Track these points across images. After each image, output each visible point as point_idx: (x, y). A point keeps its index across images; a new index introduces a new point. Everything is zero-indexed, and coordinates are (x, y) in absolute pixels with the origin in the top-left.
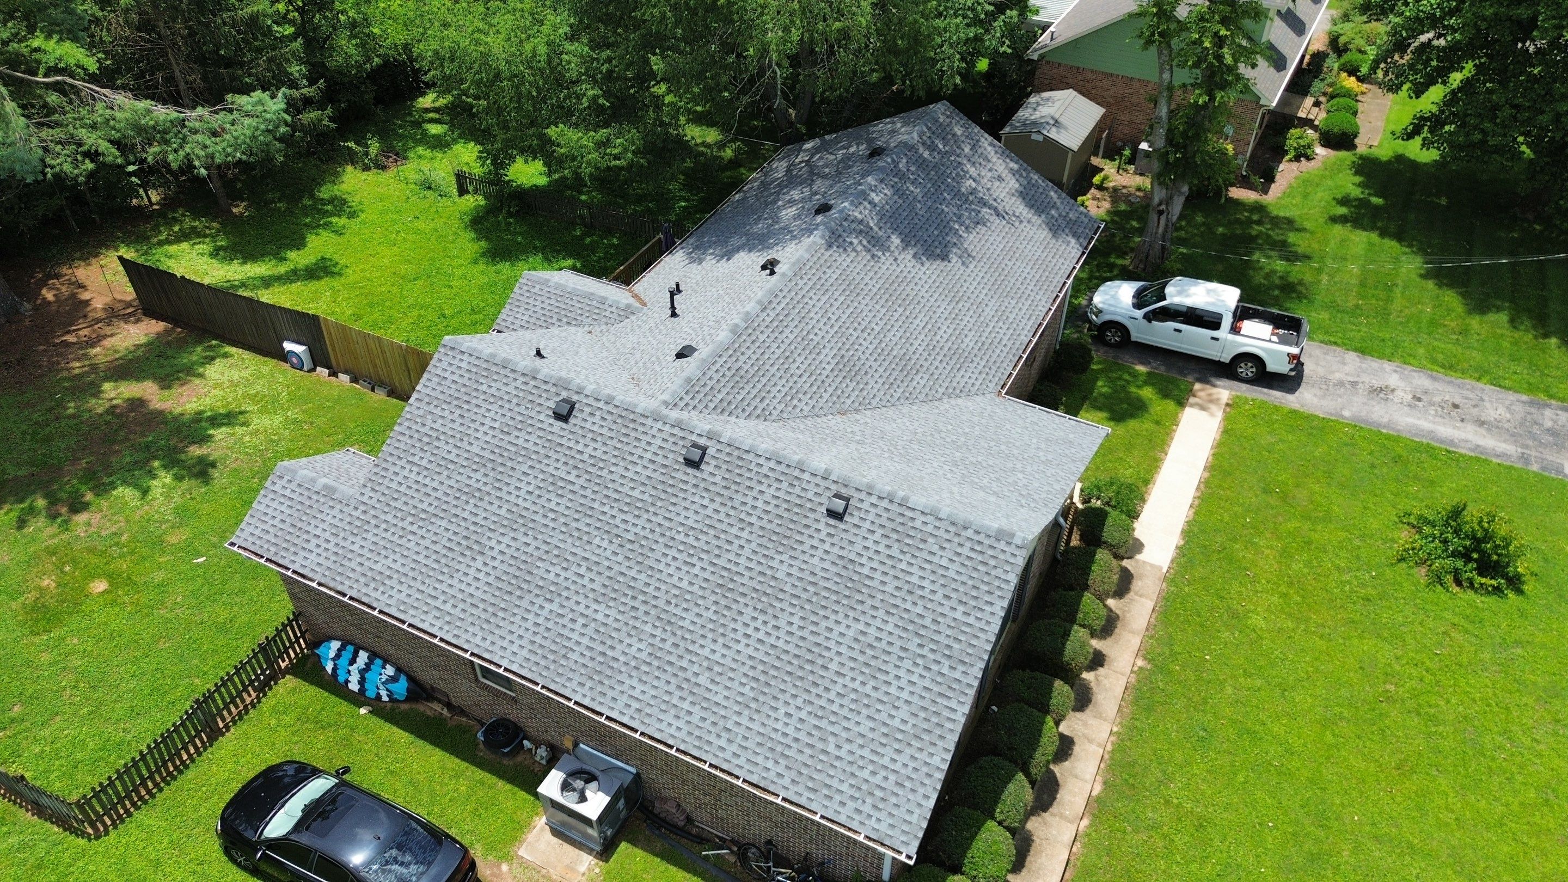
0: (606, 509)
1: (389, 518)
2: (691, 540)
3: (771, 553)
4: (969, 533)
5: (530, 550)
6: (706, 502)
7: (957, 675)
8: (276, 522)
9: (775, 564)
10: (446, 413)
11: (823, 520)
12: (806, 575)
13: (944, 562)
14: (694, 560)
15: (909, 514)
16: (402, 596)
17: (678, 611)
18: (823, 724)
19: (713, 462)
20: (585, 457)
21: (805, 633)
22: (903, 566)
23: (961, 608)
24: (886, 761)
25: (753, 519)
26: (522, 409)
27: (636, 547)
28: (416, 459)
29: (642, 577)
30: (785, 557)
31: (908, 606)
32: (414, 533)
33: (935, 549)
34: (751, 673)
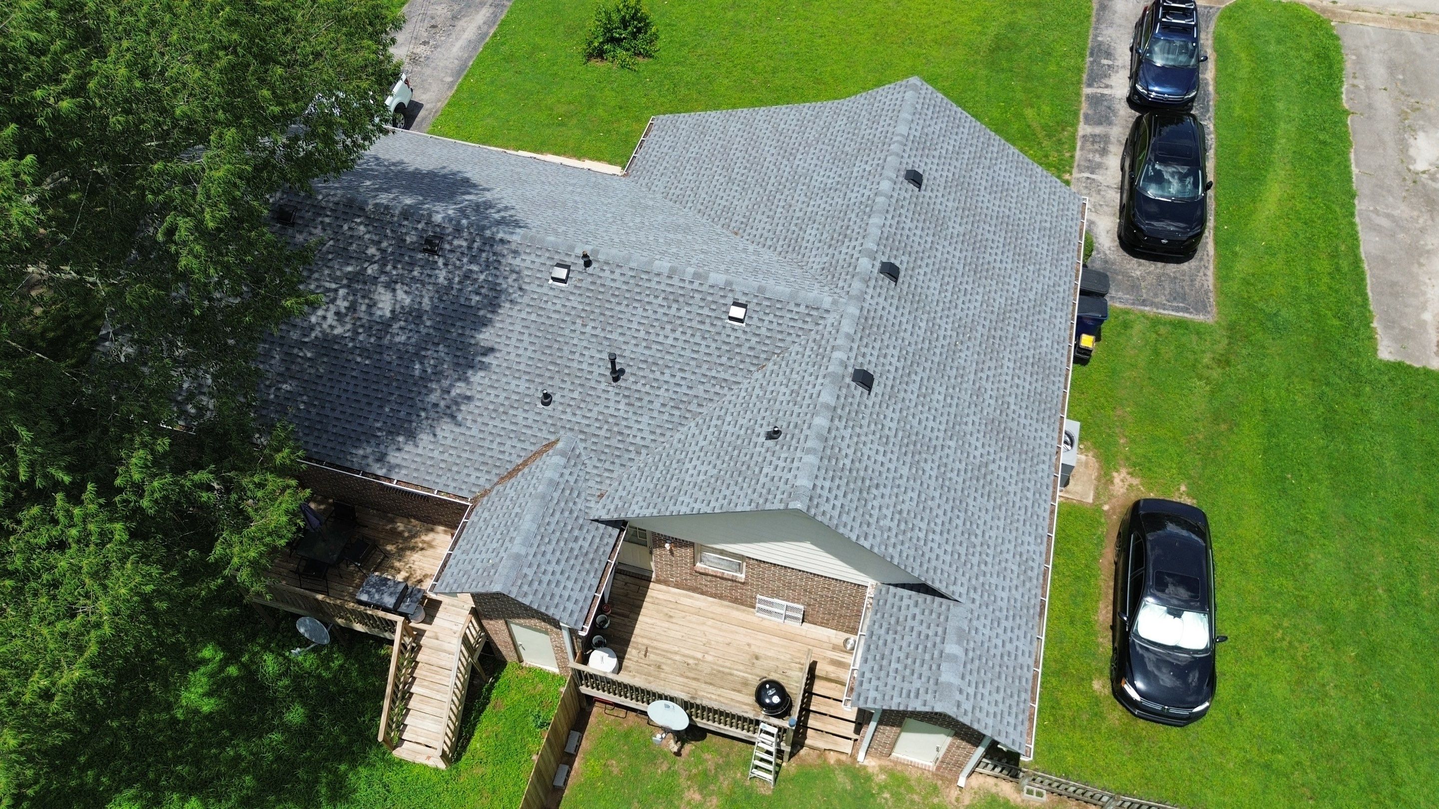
0: (937, 352)
1: (975, 561)
2: (949, 288)
3: (949, 233)
5: (976, 420)
6: (922, 272)
7: (996, 145)
9: (955, 232)
10: (876, 504)
11: (923, 192)
12: (959, 214)
13: (938, 128)
14: (962, 288)
15: (912, 137)
16: (1031, 540)
17: (996, 306)
18: (1037, 227)
19: (893, 259)
20: (900, 365)
21: (993, 223)
22: (943, 152)
24: (1046, 197)
25: (929, 240)
26: (865, 423)
27: (960, 331)
28: (922, 535)
29: (979, 329)
30: (950, 225)
31: (966, 157)
34: (1021, 264)
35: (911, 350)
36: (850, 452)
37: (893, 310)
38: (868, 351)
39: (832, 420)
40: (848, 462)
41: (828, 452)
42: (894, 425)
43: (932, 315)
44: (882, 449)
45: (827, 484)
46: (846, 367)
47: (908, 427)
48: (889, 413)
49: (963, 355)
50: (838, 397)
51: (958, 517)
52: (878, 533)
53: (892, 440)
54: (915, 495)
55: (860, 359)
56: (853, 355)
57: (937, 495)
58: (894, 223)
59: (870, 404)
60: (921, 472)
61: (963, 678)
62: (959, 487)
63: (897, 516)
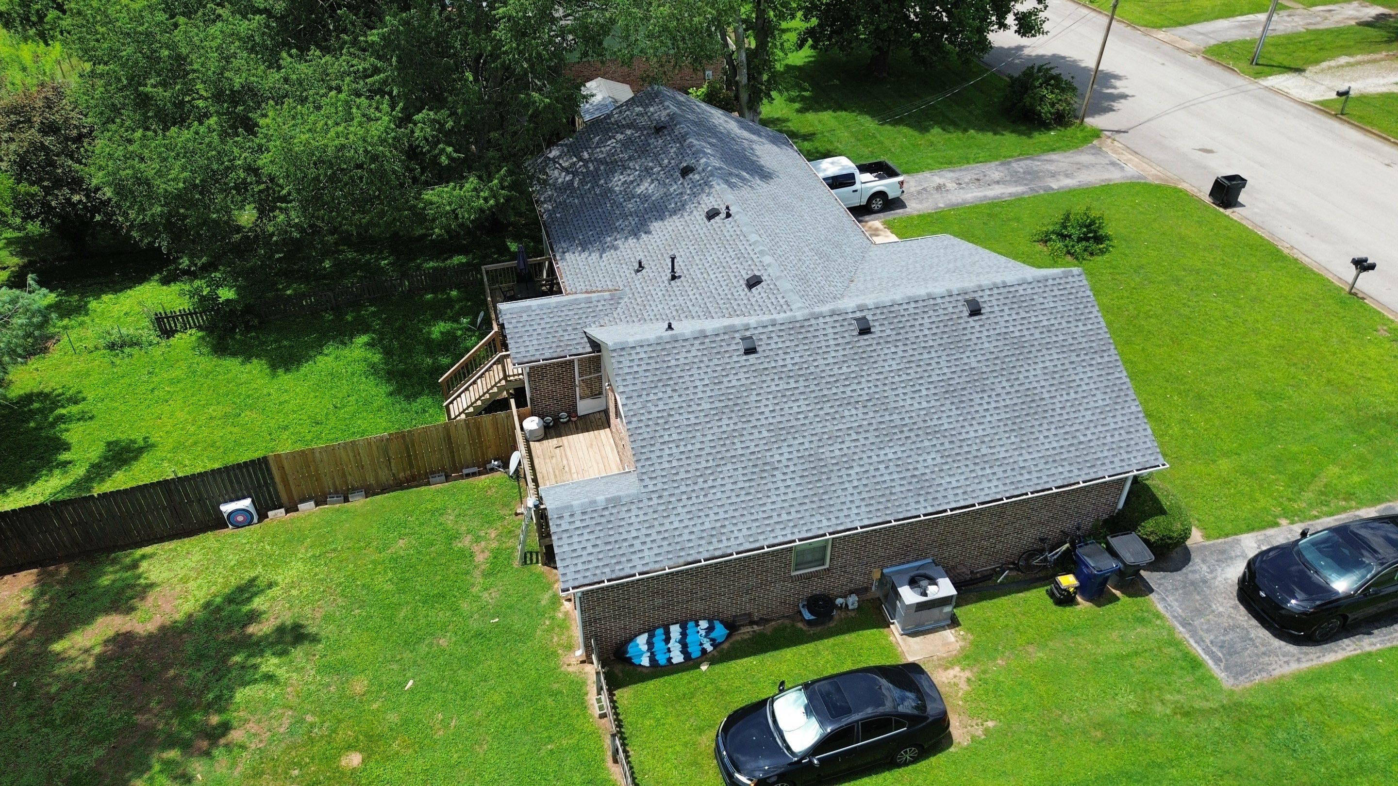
0: (834, 390)
1: (683, 488)
2: (904, 377)
3: (958, 356)
4: (1050, 282)
5: (807, 445)
6: (893, 350)
7: (1107, 359)
8: (590, 550)
9: (966, 360)
10: (660, 395)
11: (970, 319)
12: (988, 356)
13: (1052, 305)
14: (917, 387)
15: (1012, 289)
16: (745, 532)
17: (935, 422)
18: (1067, 429)
19: (876, 324)
20: (790, 367)
21: (1017, 388)
22: (1034, 319)
23: (1080, 324)
24: (1113, 426)
25: (931, 343)
26: (716, 362)
27: (874, 401)
28: (666, 438)
29: (895, 416)
30: (968, 354)
31: (1055, 339)
32: (713, 487)
33: (1042, 300)
34: (1007, 429)
35: (812, 369)
36: (682, 361)
37: (832, 342)
38: (776, 339)
39: (695, 338)
40: (673, 362)
41: (668, 346)
42: (734, 383)
43: (863, 373)
44: (707, 382)
45: (643, 355)
46: (747, 330)
47: (745, 394)
48: (741, 376)
49: (854, 412)
50: (717, 335)
51: (707, 461)
52: (639, 405)
53: (722, 386)
54: (693, 421)
55: (764, 337)
56: (761, 330)
57: (710, 437)
58: (912, 311)
59: (735, 359)
60: (717, 418)
61: (583, 513)
62: (733, 453)
63: (665, 414)
